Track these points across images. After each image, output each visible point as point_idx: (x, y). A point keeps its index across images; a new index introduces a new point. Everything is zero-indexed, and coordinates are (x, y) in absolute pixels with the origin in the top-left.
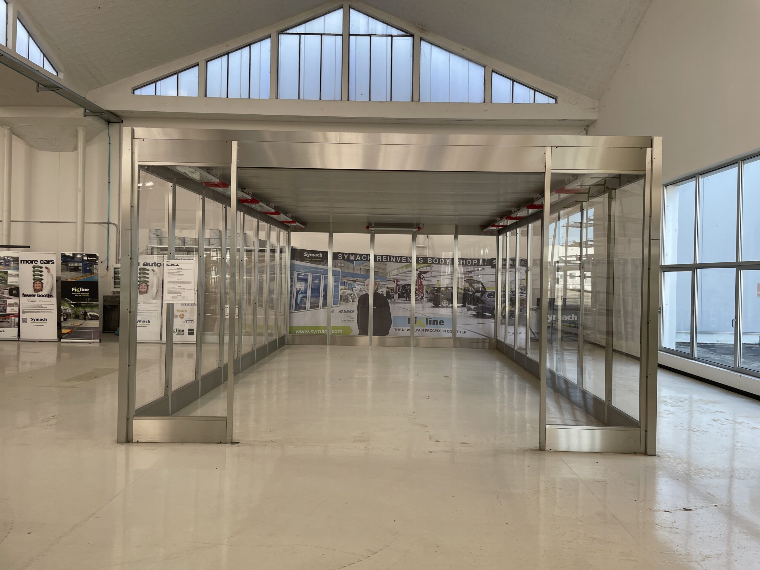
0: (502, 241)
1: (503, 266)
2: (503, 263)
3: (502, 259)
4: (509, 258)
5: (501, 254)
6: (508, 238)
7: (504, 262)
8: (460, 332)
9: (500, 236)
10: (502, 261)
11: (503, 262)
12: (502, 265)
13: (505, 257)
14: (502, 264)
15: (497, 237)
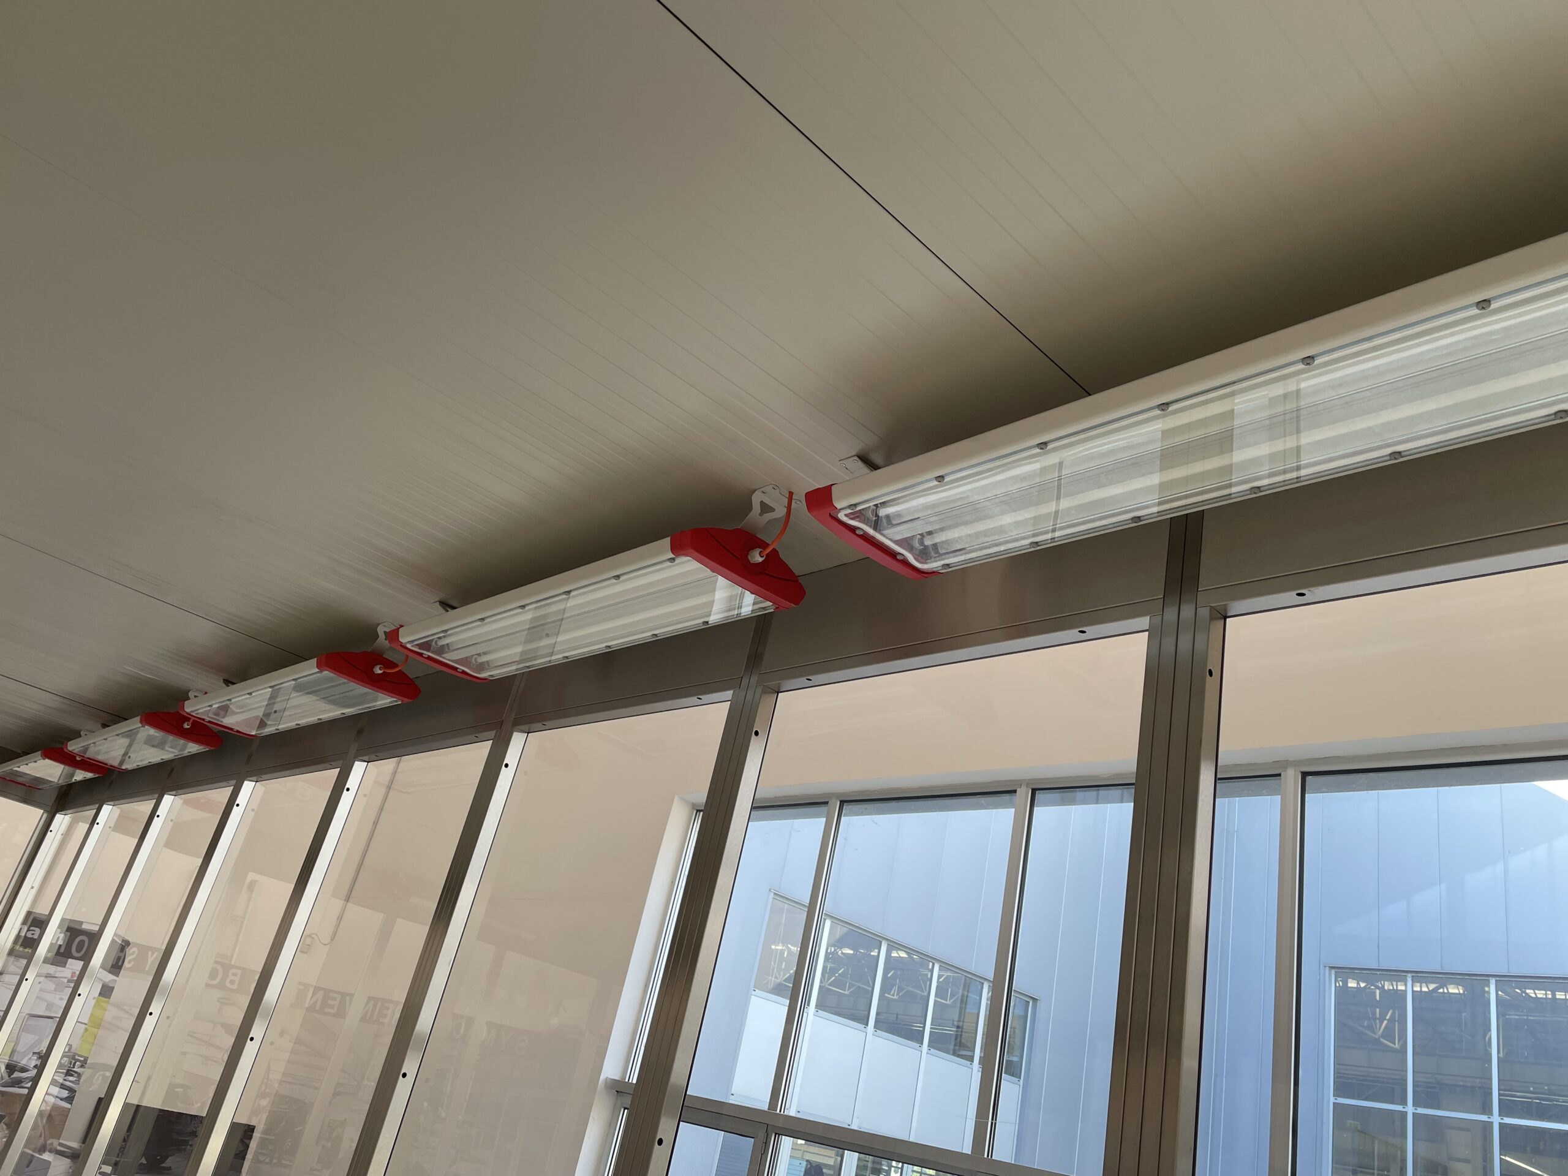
0: (59, 837)
1: (17, 947)
2: (23, 934)
3: (29, 913)
4: (63, 920)
5: (33, 892)
6: (97, 830)
7: (28, 930)
9: (59, 817)
10: (24, 923)
11: (26, 928)
12: (16, 942)
13: (42, 910)
14: (18, 936)
15: (45, 815)
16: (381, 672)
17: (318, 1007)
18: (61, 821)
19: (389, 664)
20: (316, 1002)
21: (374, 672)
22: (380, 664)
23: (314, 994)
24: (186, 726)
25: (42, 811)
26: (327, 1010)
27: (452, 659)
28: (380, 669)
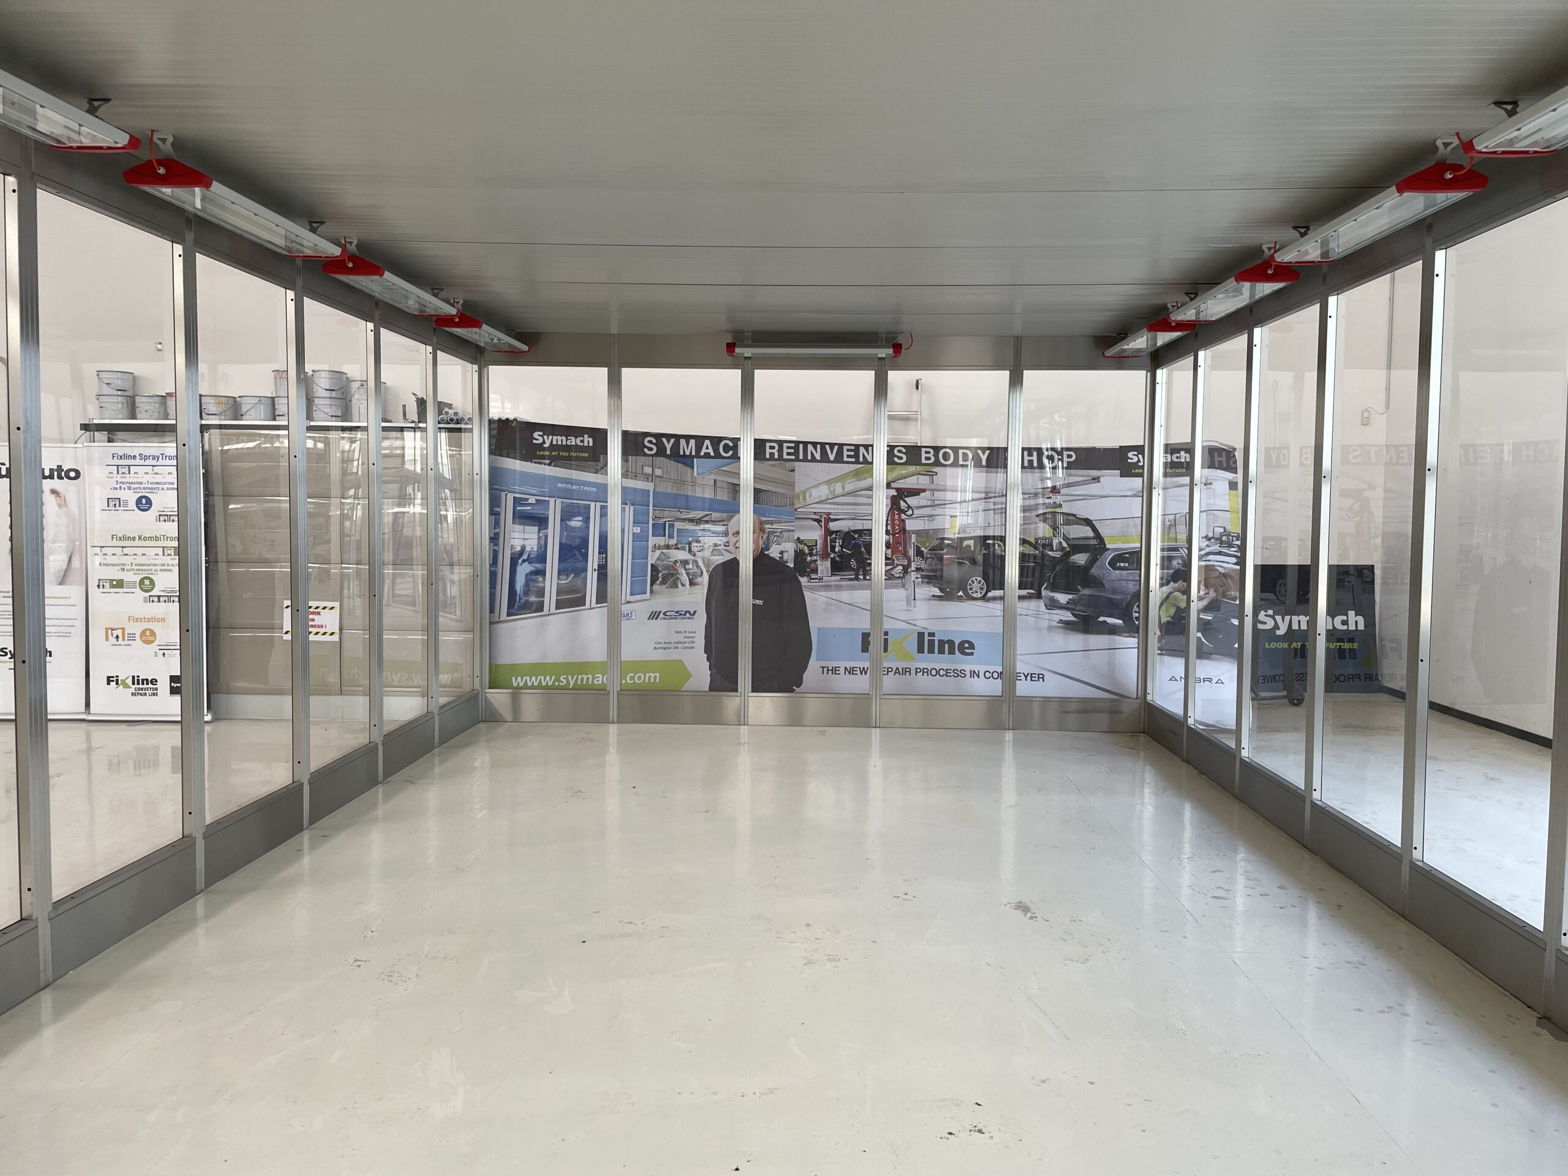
0: (1166, 385)
8: (1026, 677)
9: (1159, 372)
15: (1149, 374)
16: (1451, 176)
17: (1394, 460)
18: (1161, 374)
19: (1456, 168)
20: (1391, 457)
21: (1445, 179)
22: (1447, 171)
23: (1388, 451)
24: (1270, 272)
25: (1145, 372)
26: (1401, 461)
27: (1523, 145)
28: (1450, 174)
